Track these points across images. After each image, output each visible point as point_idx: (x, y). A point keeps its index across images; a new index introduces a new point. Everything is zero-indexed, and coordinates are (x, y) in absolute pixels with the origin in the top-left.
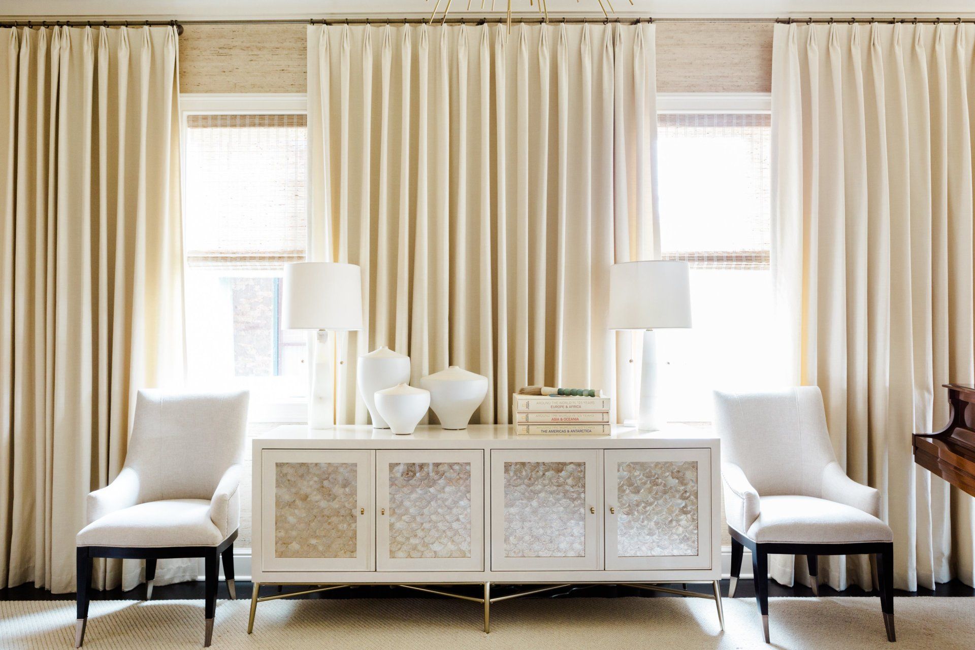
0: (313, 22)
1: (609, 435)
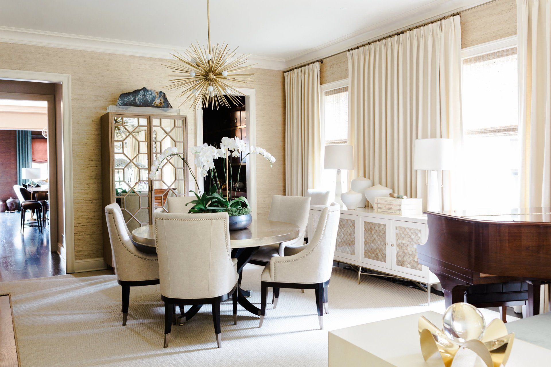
0: (349, 50)
1: (401, 215)
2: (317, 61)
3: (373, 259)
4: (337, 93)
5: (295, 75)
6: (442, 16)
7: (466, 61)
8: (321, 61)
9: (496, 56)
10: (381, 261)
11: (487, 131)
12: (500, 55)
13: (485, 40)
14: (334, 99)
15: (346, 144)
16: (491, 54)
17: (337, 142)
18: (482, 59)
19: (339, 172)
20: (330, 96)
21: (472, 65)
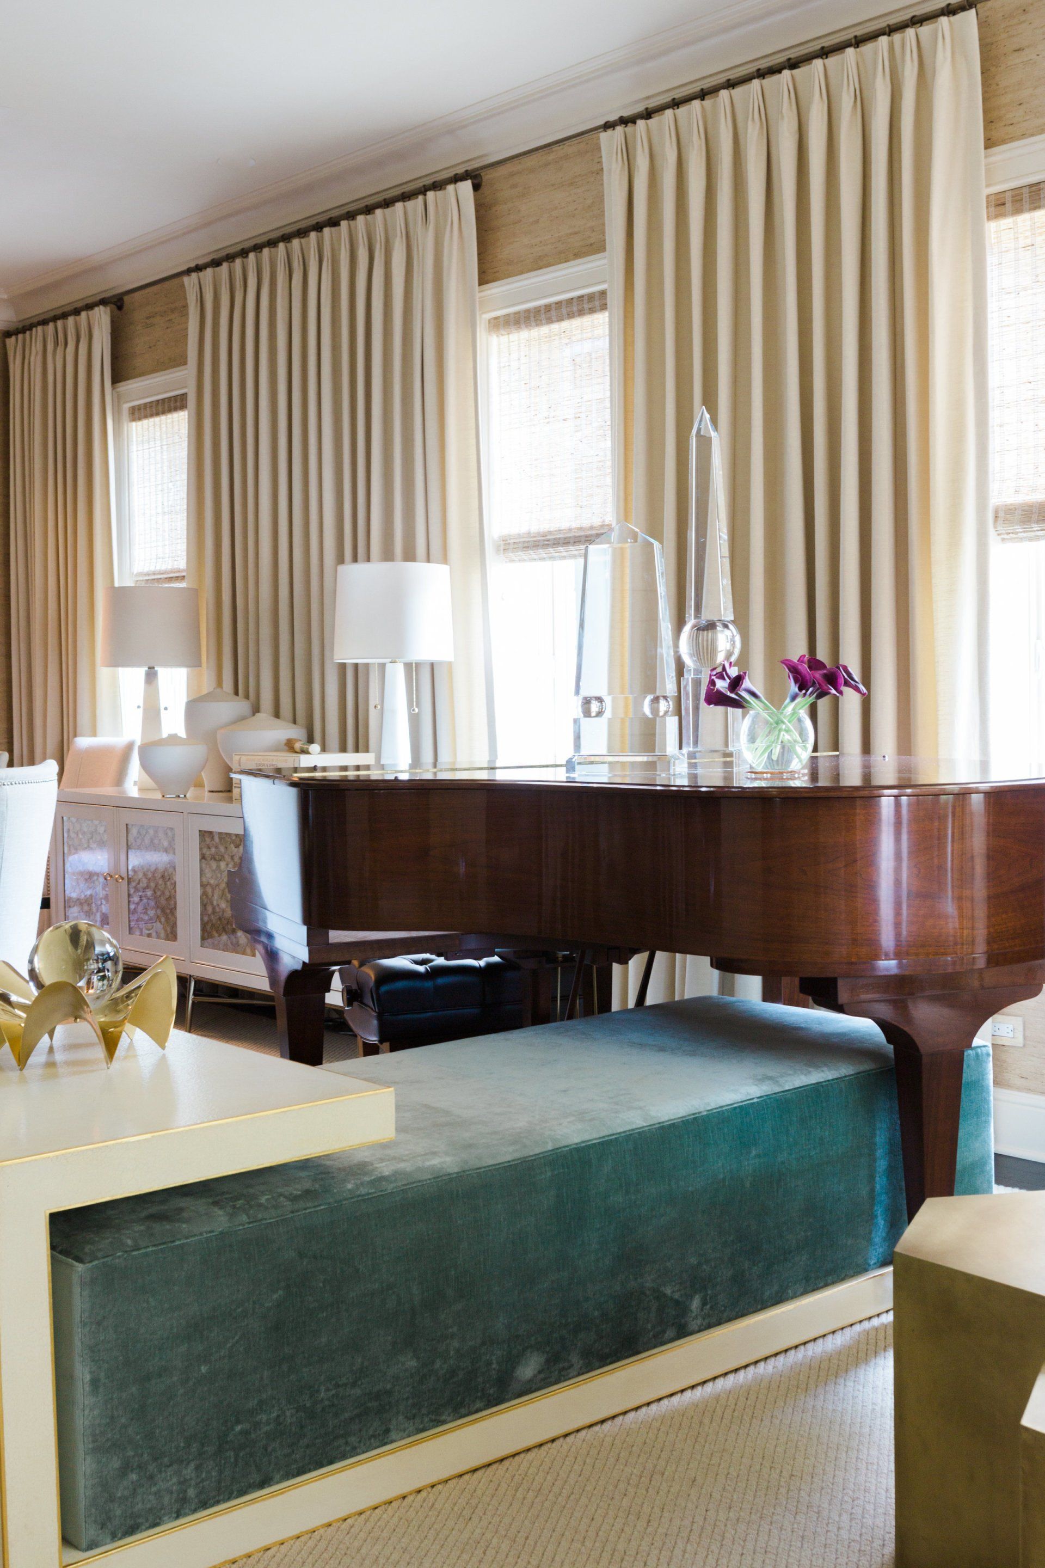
0: (189, 272)
2: (103, 302)
3: (224, 950)
4: (164, 413)
5: (37, 347)
6: (428, 181)
7: (498, 324)
8: (115, 303)
9: (564, 311)
10: (244, 953)
11: (548, 540)
12: (575, 309)
13: (539, 263)
14: (158, 434)
15: (183, 585)
16: (553, 306)
17: (165, 576)
18: (532, 319)
19: (151, 676)
20: (145, 422)
21: (511, 336)
